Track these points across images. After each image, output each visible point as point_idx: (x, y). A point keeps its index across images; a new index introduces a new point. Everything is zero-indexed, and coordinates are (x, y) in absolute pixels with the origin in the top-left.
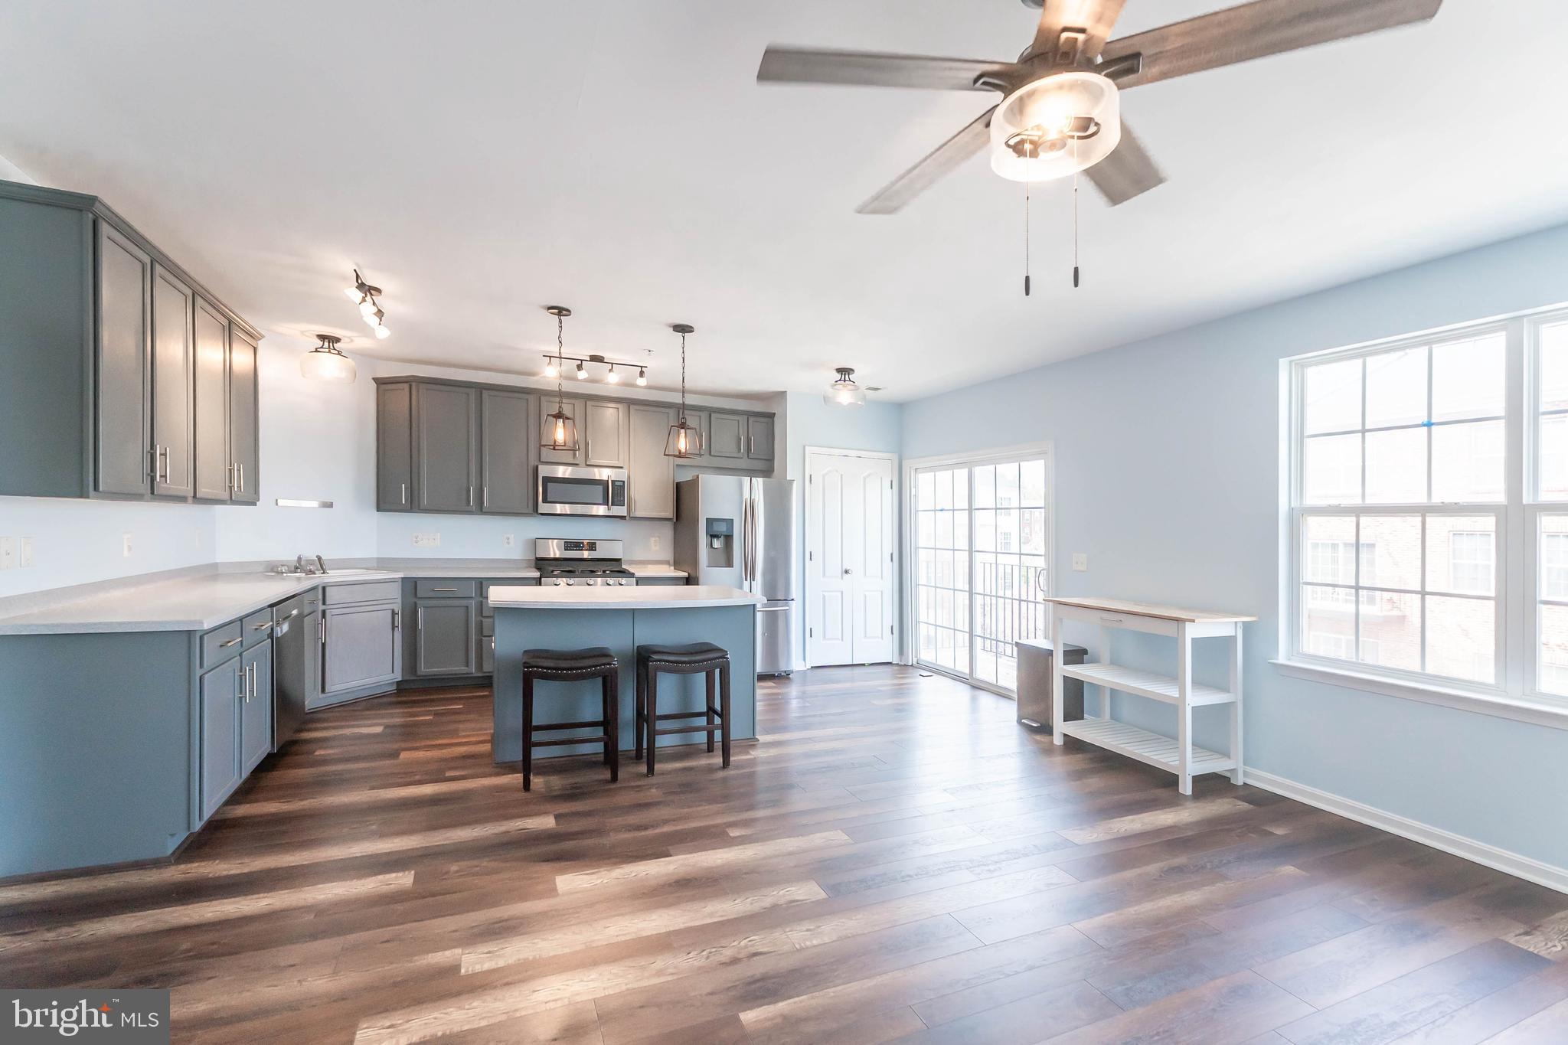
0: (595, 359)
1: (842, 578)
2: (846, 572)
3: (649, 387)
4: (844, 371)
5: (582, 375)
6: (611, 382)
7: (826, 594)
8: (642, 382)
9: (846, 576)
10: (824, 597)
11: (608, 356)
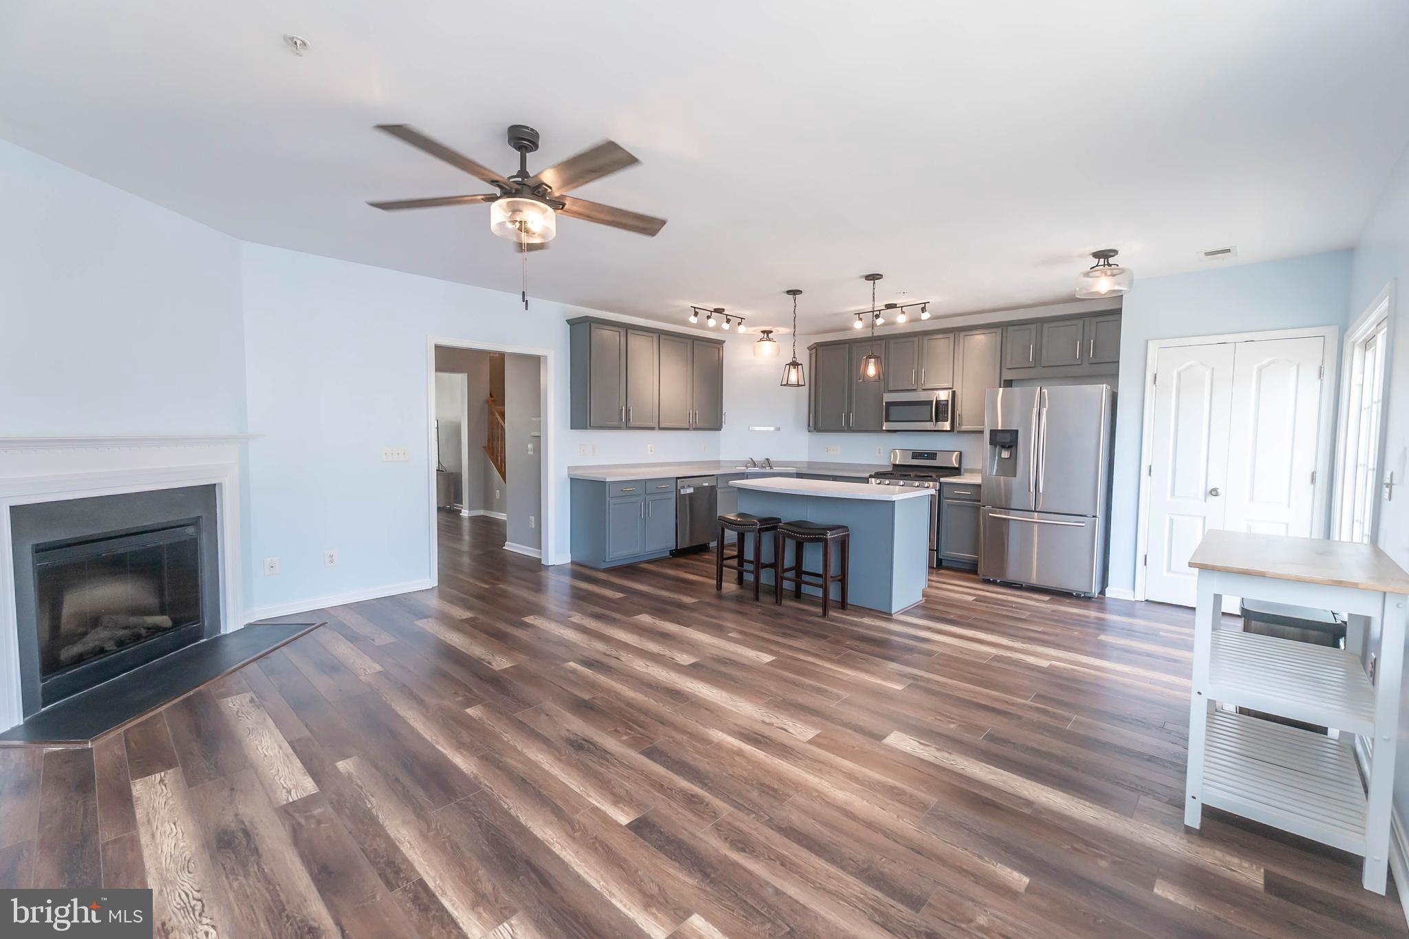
0: (889, 306)
1: (1205, 501)
2: (1214, 492)
3: (933, 318)
4: (1104, 255)
5: (879, 321)
6: (900, 322)
7: (1173, 517)
8: (925, 316)
9: (1211, 499)
10: (1171, 521)
11: (899, 302)
